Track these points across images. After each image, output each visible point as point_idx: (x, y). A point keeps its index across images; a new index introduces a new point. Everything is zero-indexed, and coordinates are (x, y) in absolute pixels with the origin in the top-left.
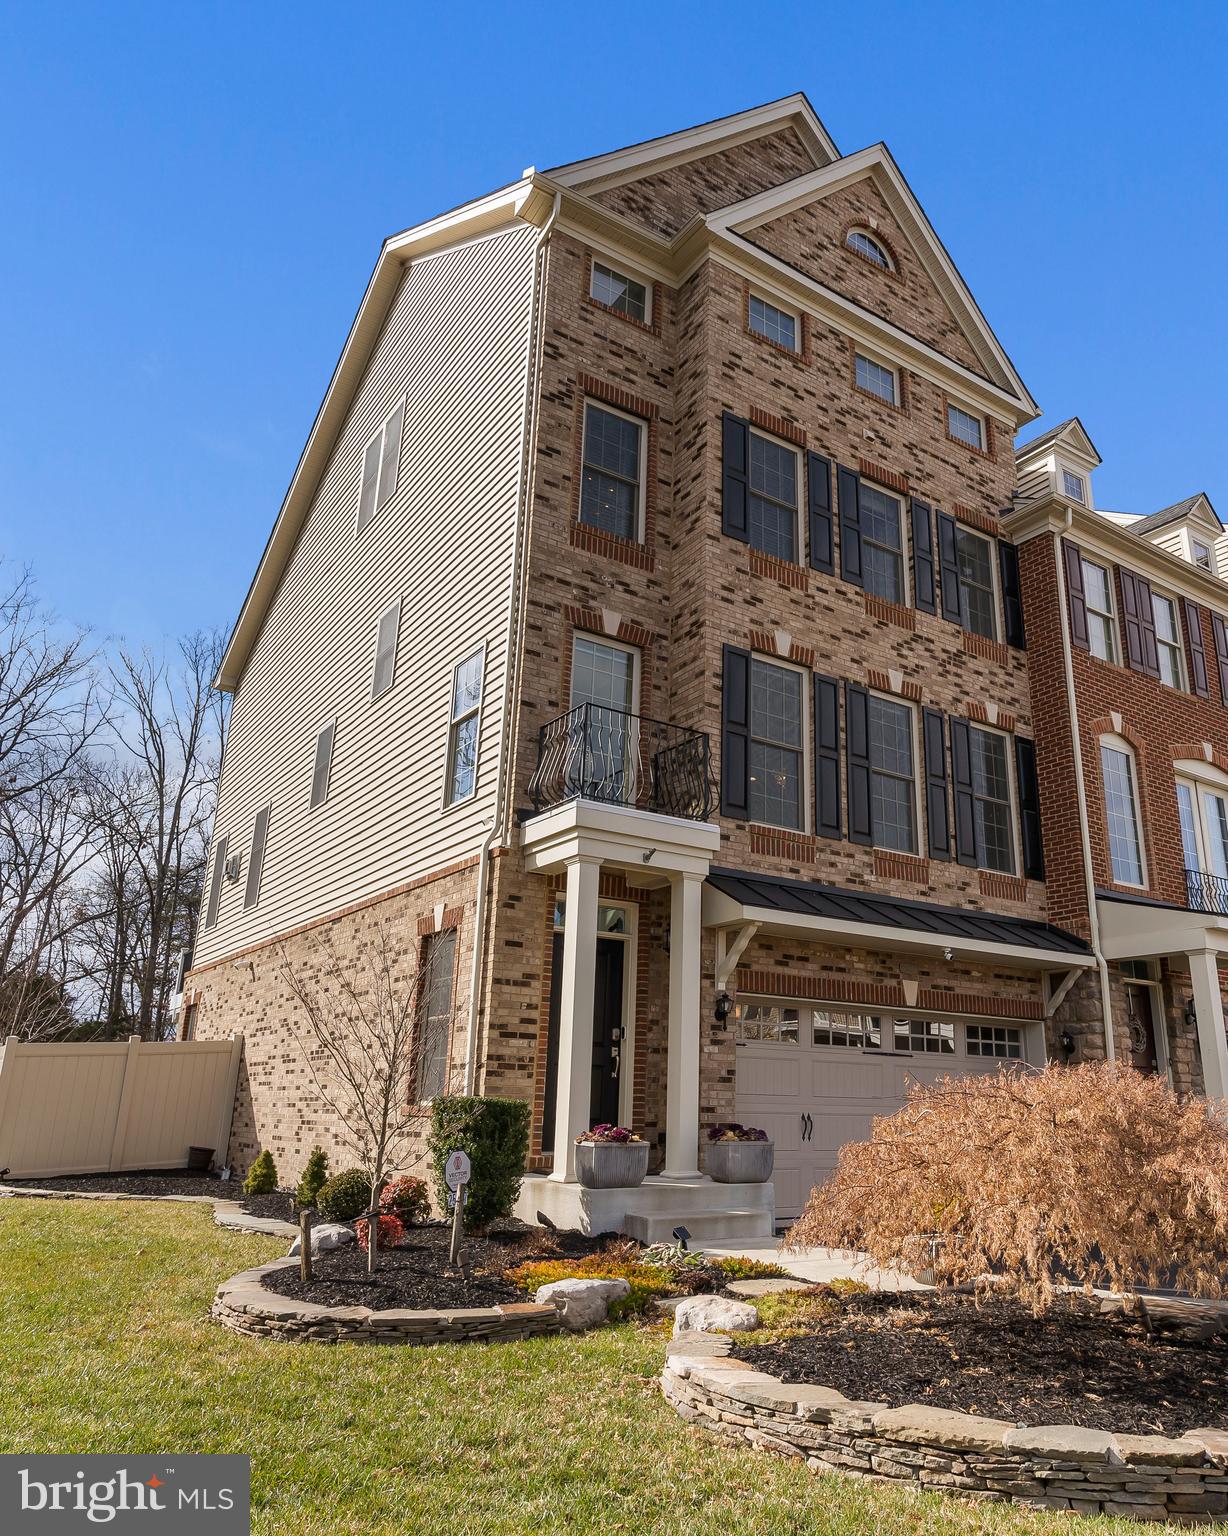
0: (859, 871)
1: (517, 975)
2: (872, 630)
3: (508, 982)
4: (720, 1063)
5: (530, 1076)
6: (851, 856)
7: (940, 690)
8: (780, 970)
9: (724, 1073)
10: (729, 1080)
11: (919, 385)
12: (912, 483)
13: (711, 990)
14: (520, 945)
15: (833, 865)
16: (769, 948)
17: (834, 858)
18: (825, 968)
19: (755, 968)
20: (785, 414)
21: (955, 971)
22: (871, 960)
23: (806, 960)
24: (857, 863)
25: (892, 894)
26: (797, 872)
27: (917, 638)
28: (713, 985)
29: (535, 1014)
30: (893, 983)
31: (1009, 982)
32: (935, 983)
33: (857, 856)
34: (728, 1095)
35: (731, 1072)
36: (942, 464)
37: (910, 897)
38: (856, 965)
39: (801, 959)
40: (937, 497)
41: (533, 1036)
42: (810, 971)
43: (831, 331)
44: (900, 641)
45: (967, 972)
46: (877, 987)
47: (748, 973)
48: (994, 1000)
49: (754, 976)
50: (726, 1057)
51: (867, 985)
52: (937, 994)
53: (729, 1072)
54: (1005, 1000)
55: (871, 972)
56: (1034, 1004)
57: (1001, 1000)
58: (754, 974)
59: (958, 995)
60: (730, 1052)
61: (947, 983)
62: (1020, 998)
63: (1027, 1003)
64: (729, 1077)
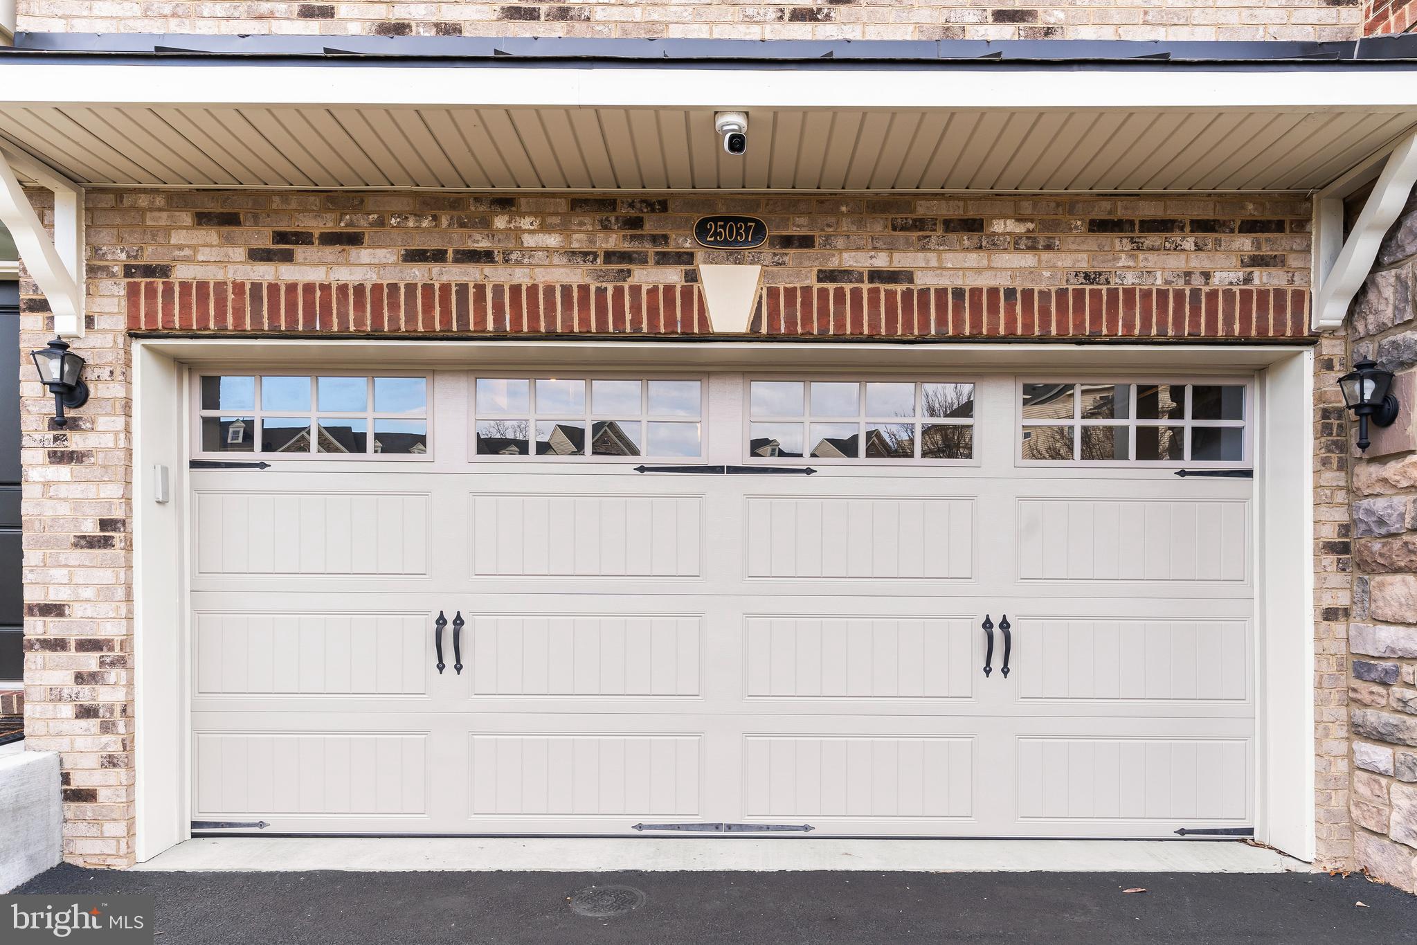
8: (265, 273)
9: (91, 528)
10: (106, 543)
16: (230, 220)
18: (415, 256)
19: (182, 273)
21: (919, 224)
23: (354, 240)
30: (673, 276)
31: (1153, 239)
32: (833, 264)
34: (104, 577)
35: (110, 524)
39: (330, 239)
45: (973, 225)
46: (601, 292)
47: (160, 288)
48: (1079, 294)
49: (177, 295)
50: (92, 491)
51: (566, 290)
52: (840, 294)
53: (105, 524)
54: (1130, 293)
55: (586, 254)
56: (1263, 294)
57: (1113, 294)
58: (177, 289)
59: (924, 293)
60: (106, 479)
61: (881, 261)
62: (1197, 281)
63: (1229, 294)
64: (105, 536)
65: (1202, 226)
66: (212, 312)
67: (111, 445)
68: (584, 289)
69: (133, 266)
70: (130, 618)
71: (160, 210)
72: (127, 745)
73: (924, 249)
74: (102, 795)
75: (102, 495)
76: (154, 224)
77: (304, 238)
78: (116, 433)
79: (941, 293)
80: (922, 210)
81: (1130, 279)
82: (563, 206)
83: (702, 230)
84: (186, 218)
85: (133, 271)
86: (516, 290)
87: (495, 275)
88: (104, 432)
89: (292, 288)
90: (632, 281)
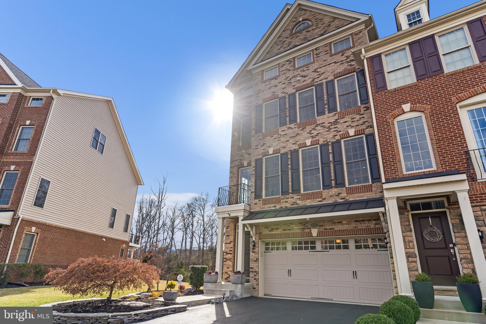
0: (295, 201)
1: (229, 242)
2: (300, 132)
3: (227, 243)
4: (254, 257)
5: (231, 262)
6: (293, 198)
7: (327, 136)
8: (270, 233)
9: (255, 259)
10: (257, 261)
11: (319, 49)
12: (316, 80)
14: (229, 236)
15: (286, 202)
16: (267, 228)
17: (287, 200)
18: (284, 230)
19: (263, 233)
20: (272, 94)
21: (335, 223)
23: (278, 229)
24: (294, 199)
25: (307, 205)
26: (275, 207)
27: (317, 126)
29: (232, 249)
30: (309, 230)
31: (362, 222)
32: (325, 228)
33: (295, 197)
34: (257, 264)
36: (329, 66)
37: (315, 204)
38: (294, 228)
39: (276, 229)
40: (326, 78)
41: (231, 254)
42: (279, 231)
43: (286, 61)
44: (311, 130)
45: (341, 222)
46: (301, 233)
47: (261, 235)
48: (354, 230)
49: (263, 235)
51: (298, 232)
52: (326, 231)
53: (257, 259)
54: (360, 229)
56: (377, 228)
57: (358, 229)
59: (336, 231)
60: (257, 254)
61: (331, 227)
62: (369, 227)
63: (373, 228)
65: (368, 220)
66: (266, 237)
67: (257, 251)
68: (300, 232)
69: (259, 233)
70: (259, 269)
72: (258, 283)
73: (335, 225)
74: (256, 288)
75: (256, 256)
77: (274, 229)
79: (338, 230)
80: (335, 221)
81: (360, 227)
82: (297, 224)
83: (311, 225)
84: (264, 228)
86: (293, 233)
87: (291, 231)
88: (257, 249)
89: (273, 234)
90: (305, 231)
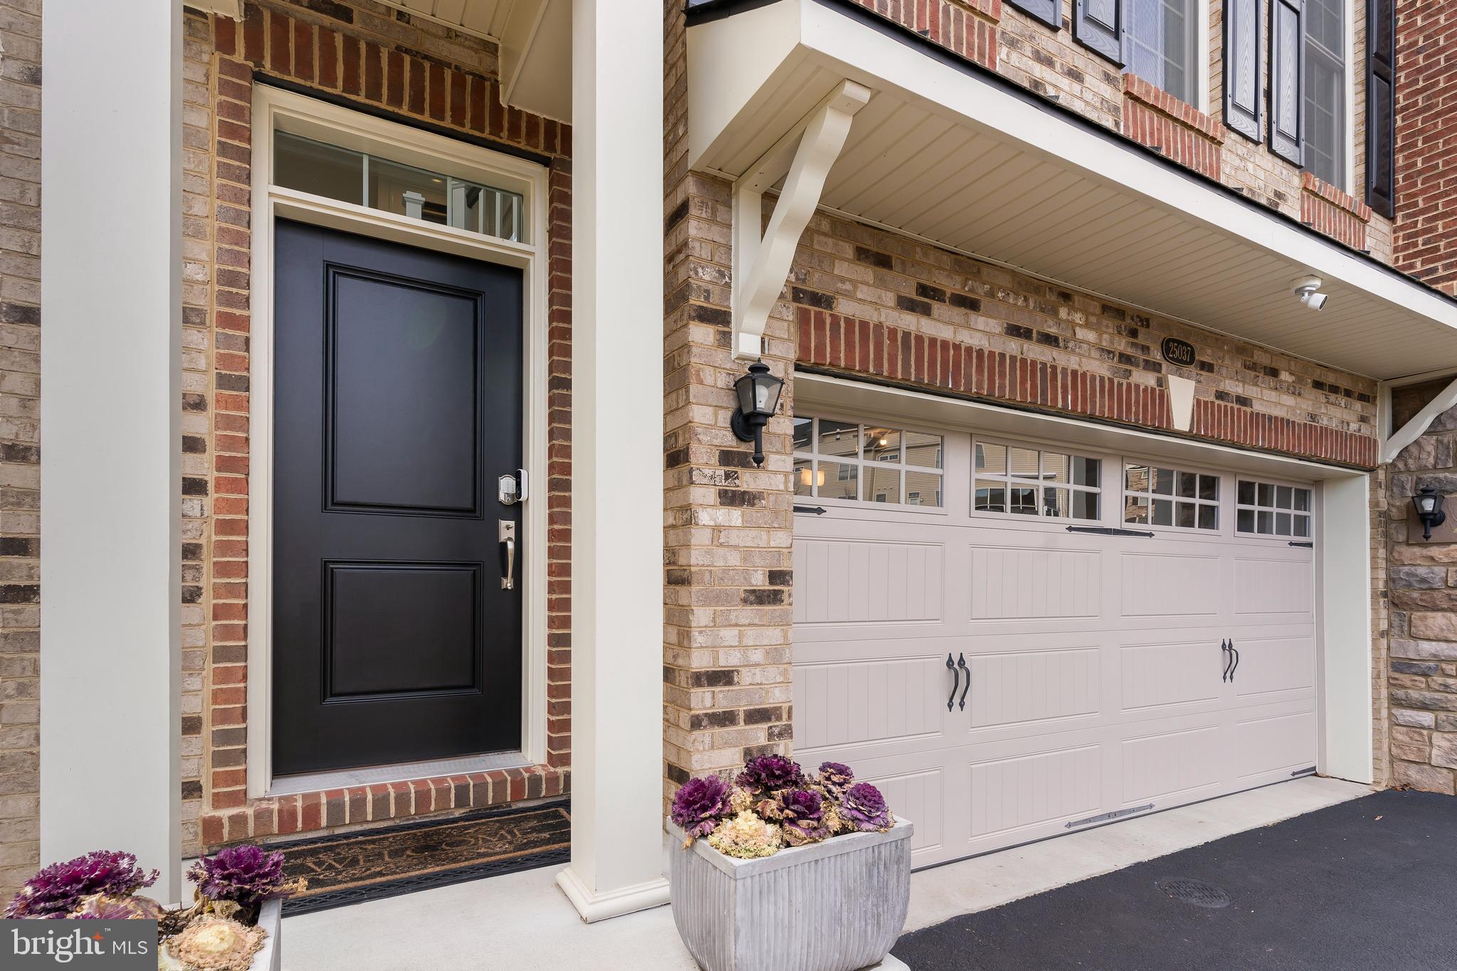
4: (747, 554)
8: (909, 322)
9: (760, 581)
10: (774, 598)
13: (719, 356)
16: (883, 261)
18: (1015, 331)
19: (844, 308)
21: (1253, 367)
22: (1109, 324)
23: (971, 304)
28: (725, 340)
32: (1221, 388)
34: (773, 635)
35: (779, 577)
45: (1274, 373)
46: (1120, 385)
47: (828, 321)
48: (1310, 428)
49: (842, 331)
50: (762, 539)
51: (1102, 380)
52: (1225, 410)
53: (773, 577)
54: (1326, 430)
55: (1109, 352)
56: (1364, 439)
57: (1321, 429)
58: (842, 324)
59: (1257, 416)
60: (777, 526)
61: (1239, 390)
64: (774, 590)
65: (1348, 393)
66: (872, 356)
67: (782, 487)
69: (802, 291)
71: (825, 234)
73: (1256, 385)
75: (772, 544)
76: (820, 249)
78: (786, 474)
79: (1264, 417)
80: (1255, 357)
81: (1326, 421)
82: (1098, 308)
84: (849, 251)
85: (801, 295)
86: (1074, 374)
87: (1059, 357)
88: (776, 472)
